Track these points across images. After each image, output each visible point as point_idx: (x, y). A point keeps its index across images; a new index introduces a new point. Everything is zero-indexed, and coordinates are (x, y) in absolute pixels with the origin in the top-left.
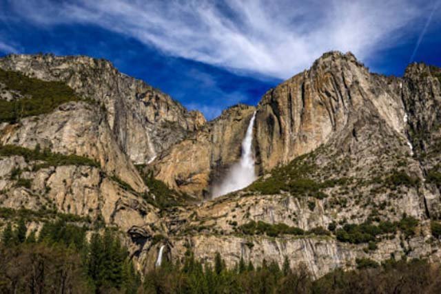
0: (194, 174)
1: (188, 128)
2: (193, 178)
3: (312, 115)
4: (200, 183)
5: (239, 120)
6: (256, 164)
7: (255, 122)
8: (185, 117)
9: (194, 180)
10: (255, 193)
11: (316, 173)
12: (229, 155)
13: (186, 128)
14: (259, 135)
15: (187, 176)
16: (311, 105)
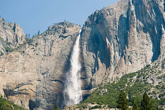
0: (23, 84)
1: (7, 39)
2: (20, 88)
3: (136, 38)
4: (27, 94)
5: (65, 37)
6: (81, 78)
7: (81, 40)
8: (5, 28)
9: (21, 90)
10: (102, 106)
11: (152, 91)
12: (56, 68)
13: (5, 39)
14: (84, 52)
15: (15, 86)
16: (135, 30)
